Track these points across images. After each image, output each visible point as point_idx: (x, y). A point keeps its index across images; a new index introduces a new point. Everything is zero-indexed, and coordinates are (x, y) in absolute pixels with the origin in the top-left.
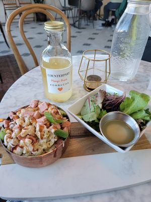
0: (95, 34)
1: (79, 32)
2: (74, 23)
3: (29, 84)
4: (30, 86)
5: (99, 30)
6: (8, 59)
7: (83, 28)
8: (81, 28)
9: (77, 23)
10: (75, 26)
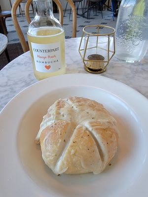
0: (104, 23)
1: (87, 22)
2: (83, 14)
3: (25, 63)
4: (26, 66)
5: (108, 20)
6: (18, 46)
7: (92, 18)
8: (89, 19)
9: (86, 13)
10: (84, 17)
